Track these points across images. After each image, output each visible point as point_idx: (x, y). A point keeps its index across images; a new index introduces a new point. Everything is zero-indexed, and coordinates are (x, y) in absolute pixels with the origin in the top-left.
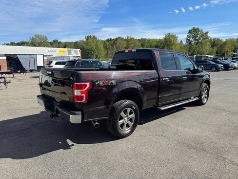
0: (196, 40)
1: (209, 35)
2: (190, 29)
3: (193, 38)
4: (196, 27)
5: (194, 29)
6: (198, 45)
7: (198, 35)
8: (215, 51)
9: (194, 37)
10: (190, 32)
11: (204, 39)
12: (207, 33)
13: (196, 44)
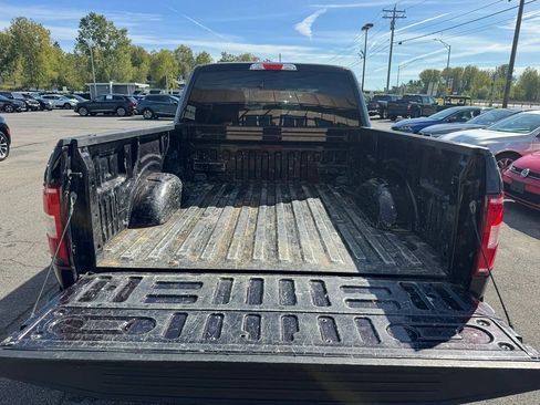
0: (102, 44)
1: (128, 37)
2: (84, 16)
3: (94, 38)
4: (98, 14)
5: (92, 16)
6: (109, 57)
7: (104, 32)
8: (145, 75)
9: (98, 37)
10: (84, 22)
11: (119, 45)
12: (124, 32)
13: (105, 55)
